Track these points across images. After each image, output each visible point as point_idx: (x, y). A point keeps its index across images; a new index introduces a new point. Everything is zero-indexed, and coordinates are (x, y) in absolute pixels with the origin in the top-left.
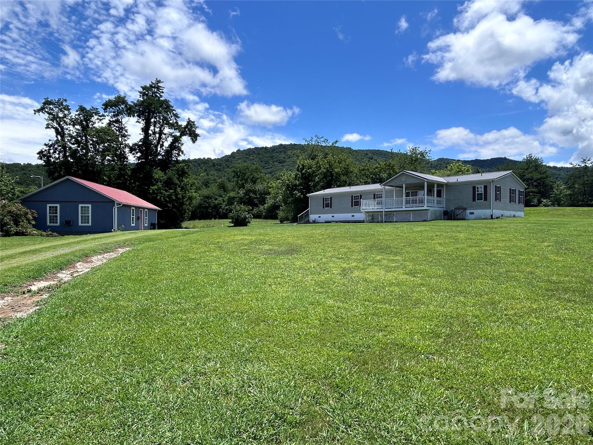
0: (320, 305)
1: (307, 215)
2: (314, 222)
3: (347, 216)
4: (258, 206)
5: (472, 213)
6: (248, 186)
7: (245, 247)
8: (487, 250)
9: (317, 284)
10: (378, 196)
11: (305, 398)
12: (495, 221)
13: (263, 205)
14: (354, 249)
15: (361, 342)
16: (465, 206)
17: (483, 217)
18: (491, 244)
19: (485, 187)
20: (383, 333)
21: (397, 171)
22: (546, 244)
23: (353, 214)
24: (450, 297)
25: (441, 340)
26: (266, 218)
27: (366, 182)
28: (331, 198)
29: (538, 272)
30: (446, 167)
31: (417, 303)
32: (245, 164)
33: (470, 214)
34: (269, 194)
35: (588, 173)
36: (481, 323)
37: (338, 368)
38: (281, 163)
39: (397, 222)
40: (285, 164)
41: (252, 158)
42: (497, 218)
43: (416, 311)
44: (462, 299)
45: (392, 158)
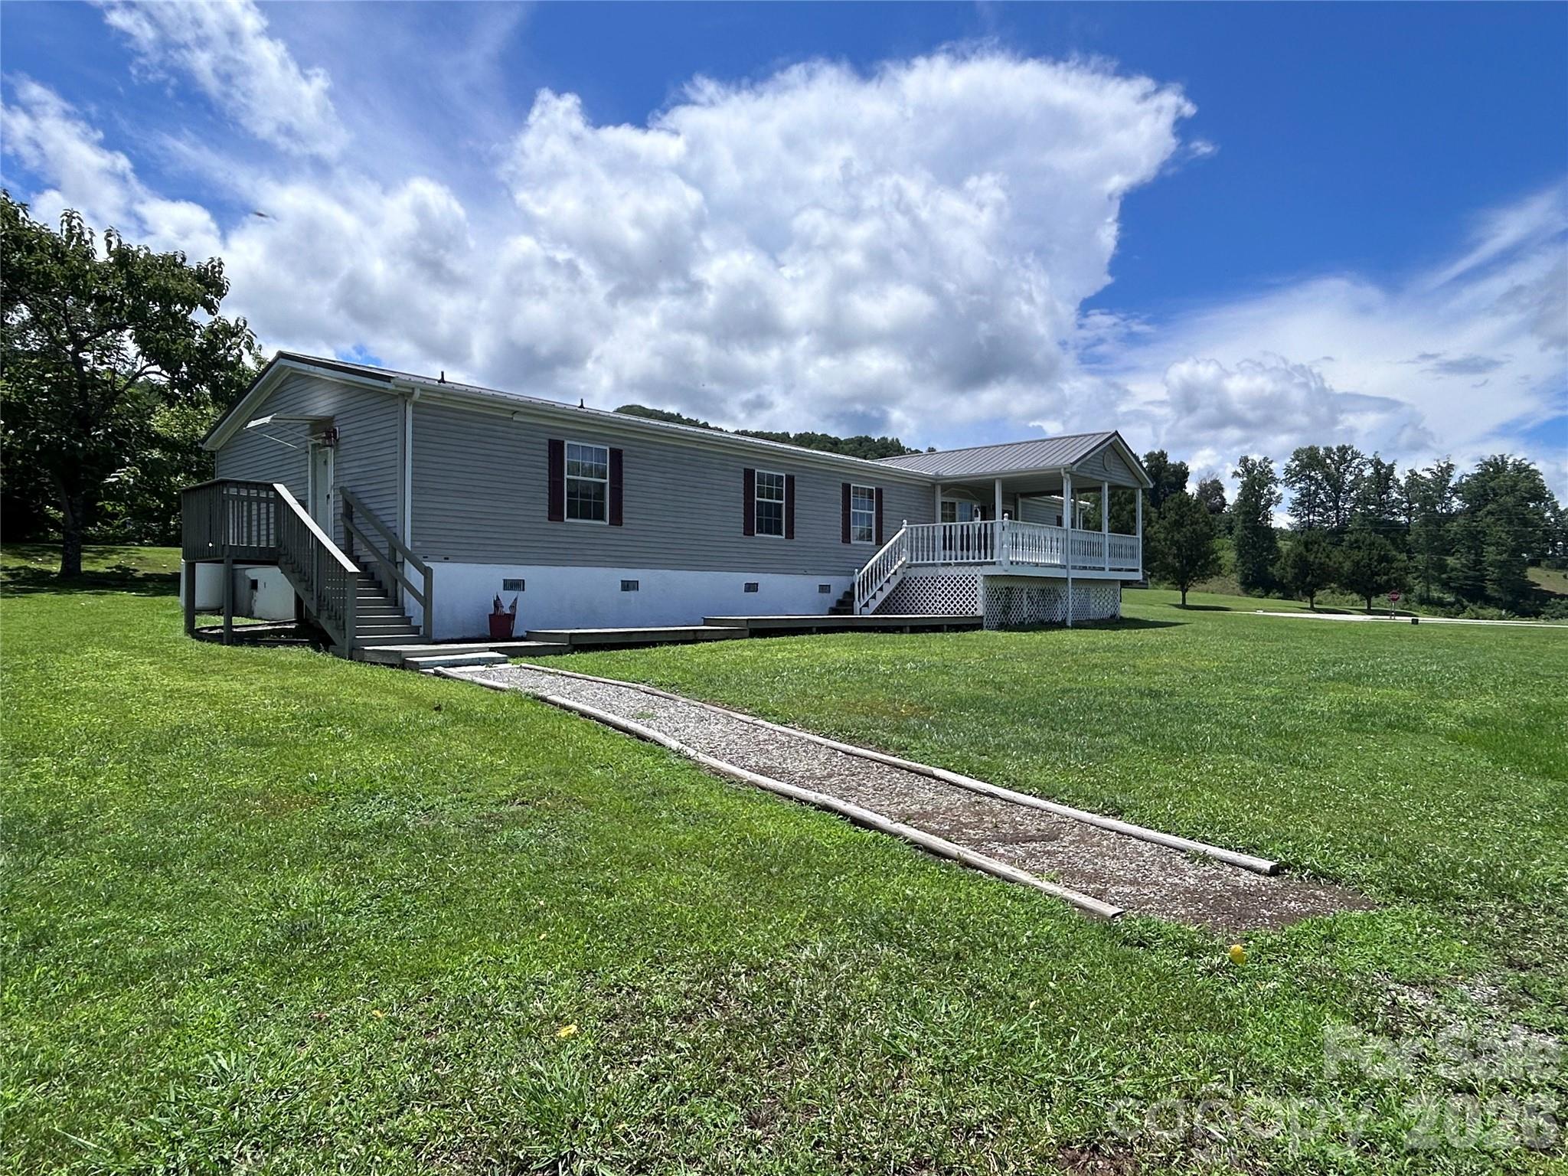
23: (746, 578)
28: (615, 455)
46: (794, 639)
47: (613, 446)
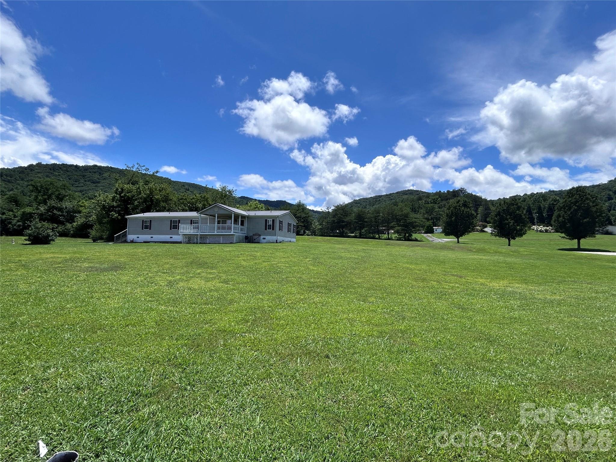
0: (153, 310)
1: (125, 235)
2: (132, 242)
3: (166, 237)
4: (64, 224)
6: (52, 202)
7: (59, 265)
8: (275, 264)
9: (147, 294)
10: (195, 222)
11: (155, 376)
12: (279, 244)
13: (71, 223)
14: (176, 265)
15: (193, 333)
16: (260, 233)
17: (271, 241)
18: (277, 260)
19: (273, 221)
20: (209, 324)
21: (210, 202)
22: (308, 259)
23: (171, 236)
24: (253, 296)
25: (249, 324)
26: (75, 236)
27: (184, 209)
28: (151, 221)
29: (304, 277)
30: (247, 204)
31: (231, 302)
32: (48, 179)
33: (263, 239)
34: (80, 212)
35: (330, 216)
36: (273, 310)
37: (178, 353)
38: (94, 183)
39: (210, 243)
40: (99, 185)
41: (57, 174)
42: (280, 242)
43: (231, 308)
44: (261, 296)
45: (207, 192)
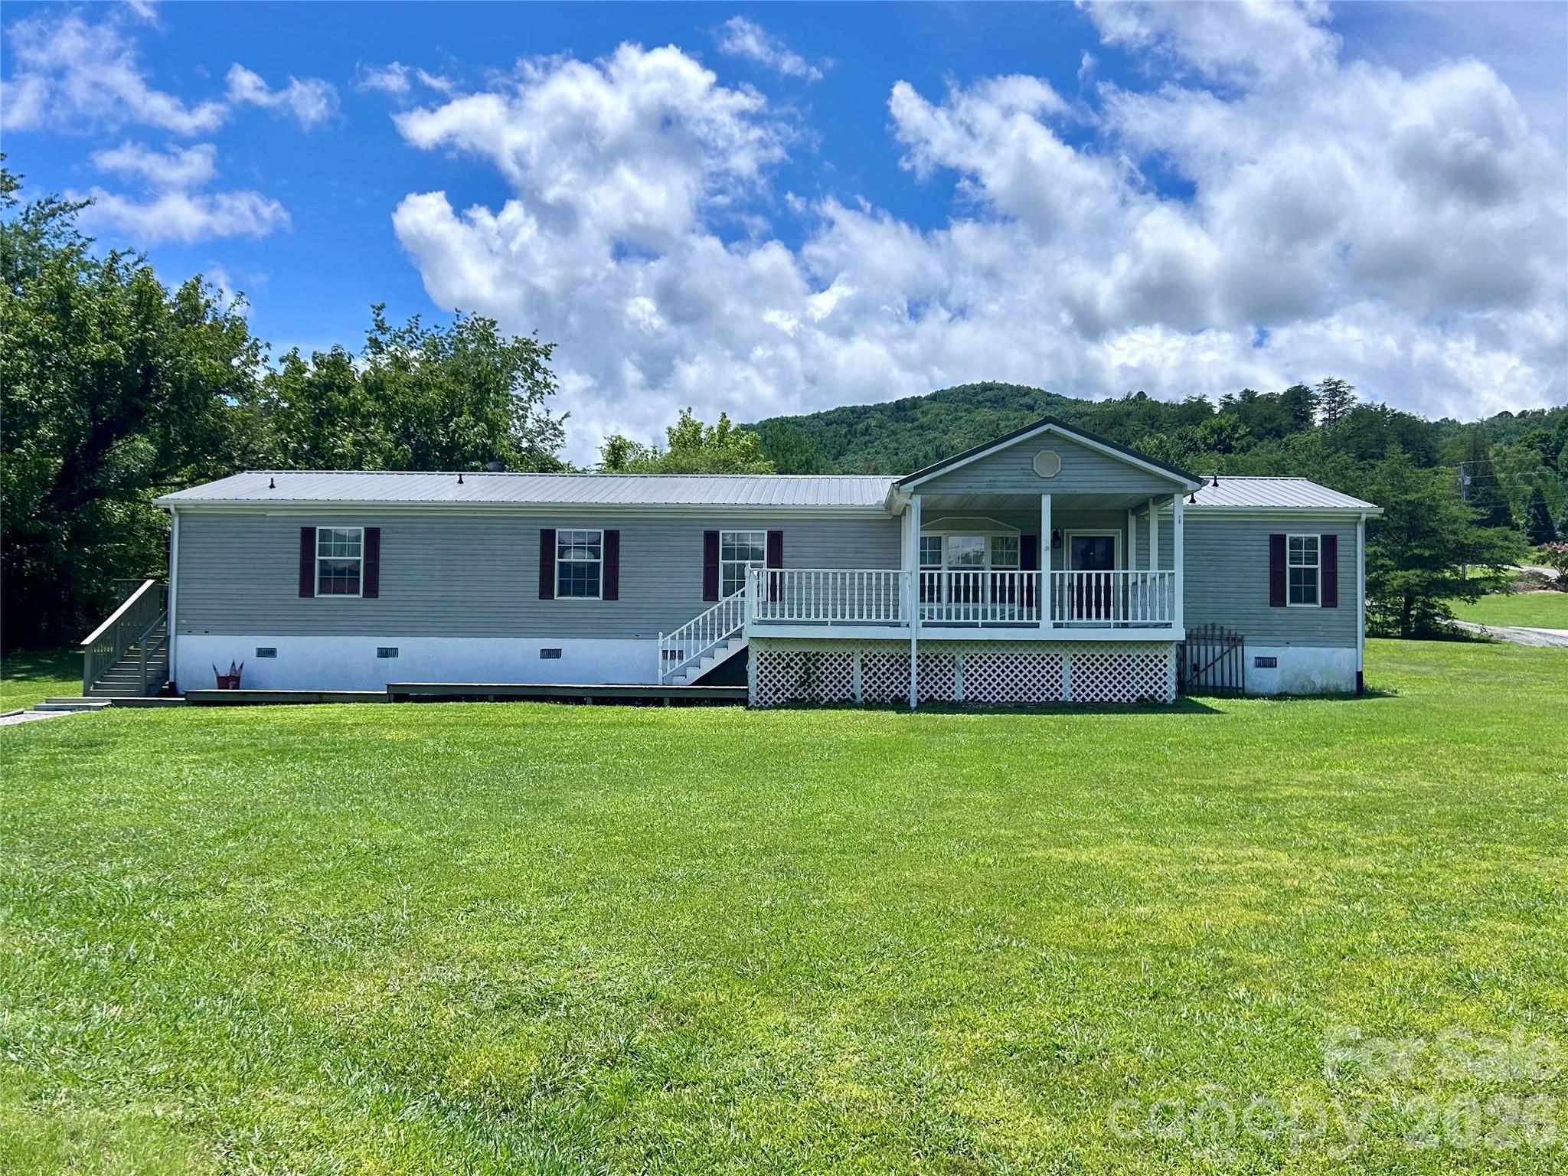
5: (1268, 663)
17: (1320, 684)
19: (1330, 542)
23: (551, 644)
28: (372, 534)
33: (1258, 665)
46: (511, 704)
47: (369, 526)
